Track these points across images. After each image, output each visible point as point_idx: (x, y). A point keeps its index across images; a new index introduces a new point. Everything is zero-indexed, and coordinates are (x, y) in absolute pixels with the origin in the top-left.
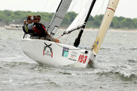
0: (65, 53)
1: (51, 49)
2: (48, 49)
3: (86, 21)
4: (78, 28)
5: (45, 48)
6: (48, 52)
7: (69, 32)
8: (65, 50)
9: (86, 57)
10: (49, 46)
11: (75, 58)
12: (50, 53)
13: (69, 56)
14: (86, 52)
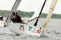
0: (30, 29)
1: (23, 28)
2: (22, 27)
3: (40, 14)
4: (36, 18)
5: (20, 27)
6: (22, 29)
7: (31, 20)
8: (30, 28)
9: (41, 31)
10: (22, 26)
11: (35, 31)
12: (23, 29)
13: (32, 30)
14: (41, 28)
